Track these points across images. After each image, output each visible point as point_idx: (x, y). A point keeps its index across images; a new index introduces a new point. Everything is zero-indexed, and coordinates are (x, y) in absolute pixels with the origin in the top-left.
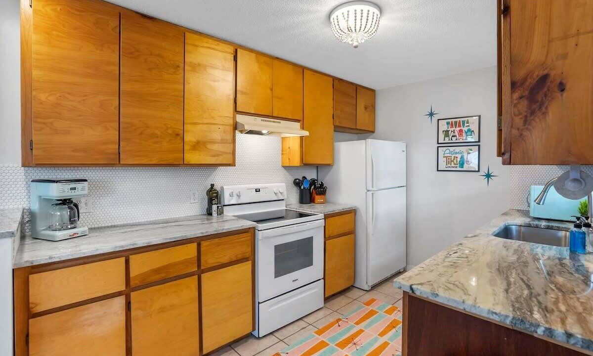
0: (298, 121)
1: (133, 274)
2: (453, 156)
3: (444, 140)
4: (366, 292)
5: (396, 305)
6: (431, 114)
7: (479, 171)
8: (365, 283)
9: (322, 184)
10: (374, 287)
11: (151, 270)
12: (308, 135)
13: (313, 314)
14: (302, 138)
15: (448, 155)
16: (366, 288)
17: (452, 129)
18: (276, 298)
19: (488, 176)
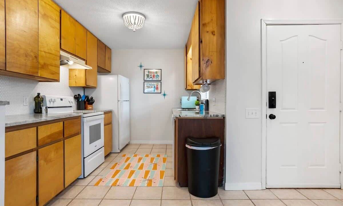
0: (84, 60)
1: (39, 138)
2: (151, 86)
3: (147, 79)
4: (118, 154)
5: (136, 154)
6: (141, 66)
7: (161, 93)
8: (118, 149)
9: (92, 98)
10: (121, 150)
11: (47, 136)
12: (92, 69)
13: (102, 165)
14: (86, 70)
15: (149, 86)
16: (119, 151)
17: (150, 74)
18: (91, 155)
19: (164, 95)
